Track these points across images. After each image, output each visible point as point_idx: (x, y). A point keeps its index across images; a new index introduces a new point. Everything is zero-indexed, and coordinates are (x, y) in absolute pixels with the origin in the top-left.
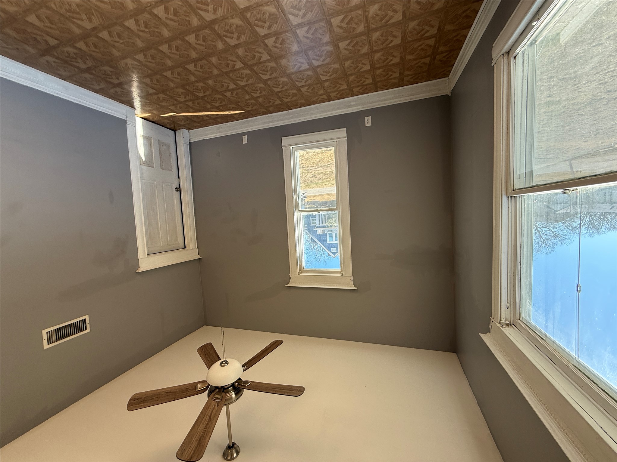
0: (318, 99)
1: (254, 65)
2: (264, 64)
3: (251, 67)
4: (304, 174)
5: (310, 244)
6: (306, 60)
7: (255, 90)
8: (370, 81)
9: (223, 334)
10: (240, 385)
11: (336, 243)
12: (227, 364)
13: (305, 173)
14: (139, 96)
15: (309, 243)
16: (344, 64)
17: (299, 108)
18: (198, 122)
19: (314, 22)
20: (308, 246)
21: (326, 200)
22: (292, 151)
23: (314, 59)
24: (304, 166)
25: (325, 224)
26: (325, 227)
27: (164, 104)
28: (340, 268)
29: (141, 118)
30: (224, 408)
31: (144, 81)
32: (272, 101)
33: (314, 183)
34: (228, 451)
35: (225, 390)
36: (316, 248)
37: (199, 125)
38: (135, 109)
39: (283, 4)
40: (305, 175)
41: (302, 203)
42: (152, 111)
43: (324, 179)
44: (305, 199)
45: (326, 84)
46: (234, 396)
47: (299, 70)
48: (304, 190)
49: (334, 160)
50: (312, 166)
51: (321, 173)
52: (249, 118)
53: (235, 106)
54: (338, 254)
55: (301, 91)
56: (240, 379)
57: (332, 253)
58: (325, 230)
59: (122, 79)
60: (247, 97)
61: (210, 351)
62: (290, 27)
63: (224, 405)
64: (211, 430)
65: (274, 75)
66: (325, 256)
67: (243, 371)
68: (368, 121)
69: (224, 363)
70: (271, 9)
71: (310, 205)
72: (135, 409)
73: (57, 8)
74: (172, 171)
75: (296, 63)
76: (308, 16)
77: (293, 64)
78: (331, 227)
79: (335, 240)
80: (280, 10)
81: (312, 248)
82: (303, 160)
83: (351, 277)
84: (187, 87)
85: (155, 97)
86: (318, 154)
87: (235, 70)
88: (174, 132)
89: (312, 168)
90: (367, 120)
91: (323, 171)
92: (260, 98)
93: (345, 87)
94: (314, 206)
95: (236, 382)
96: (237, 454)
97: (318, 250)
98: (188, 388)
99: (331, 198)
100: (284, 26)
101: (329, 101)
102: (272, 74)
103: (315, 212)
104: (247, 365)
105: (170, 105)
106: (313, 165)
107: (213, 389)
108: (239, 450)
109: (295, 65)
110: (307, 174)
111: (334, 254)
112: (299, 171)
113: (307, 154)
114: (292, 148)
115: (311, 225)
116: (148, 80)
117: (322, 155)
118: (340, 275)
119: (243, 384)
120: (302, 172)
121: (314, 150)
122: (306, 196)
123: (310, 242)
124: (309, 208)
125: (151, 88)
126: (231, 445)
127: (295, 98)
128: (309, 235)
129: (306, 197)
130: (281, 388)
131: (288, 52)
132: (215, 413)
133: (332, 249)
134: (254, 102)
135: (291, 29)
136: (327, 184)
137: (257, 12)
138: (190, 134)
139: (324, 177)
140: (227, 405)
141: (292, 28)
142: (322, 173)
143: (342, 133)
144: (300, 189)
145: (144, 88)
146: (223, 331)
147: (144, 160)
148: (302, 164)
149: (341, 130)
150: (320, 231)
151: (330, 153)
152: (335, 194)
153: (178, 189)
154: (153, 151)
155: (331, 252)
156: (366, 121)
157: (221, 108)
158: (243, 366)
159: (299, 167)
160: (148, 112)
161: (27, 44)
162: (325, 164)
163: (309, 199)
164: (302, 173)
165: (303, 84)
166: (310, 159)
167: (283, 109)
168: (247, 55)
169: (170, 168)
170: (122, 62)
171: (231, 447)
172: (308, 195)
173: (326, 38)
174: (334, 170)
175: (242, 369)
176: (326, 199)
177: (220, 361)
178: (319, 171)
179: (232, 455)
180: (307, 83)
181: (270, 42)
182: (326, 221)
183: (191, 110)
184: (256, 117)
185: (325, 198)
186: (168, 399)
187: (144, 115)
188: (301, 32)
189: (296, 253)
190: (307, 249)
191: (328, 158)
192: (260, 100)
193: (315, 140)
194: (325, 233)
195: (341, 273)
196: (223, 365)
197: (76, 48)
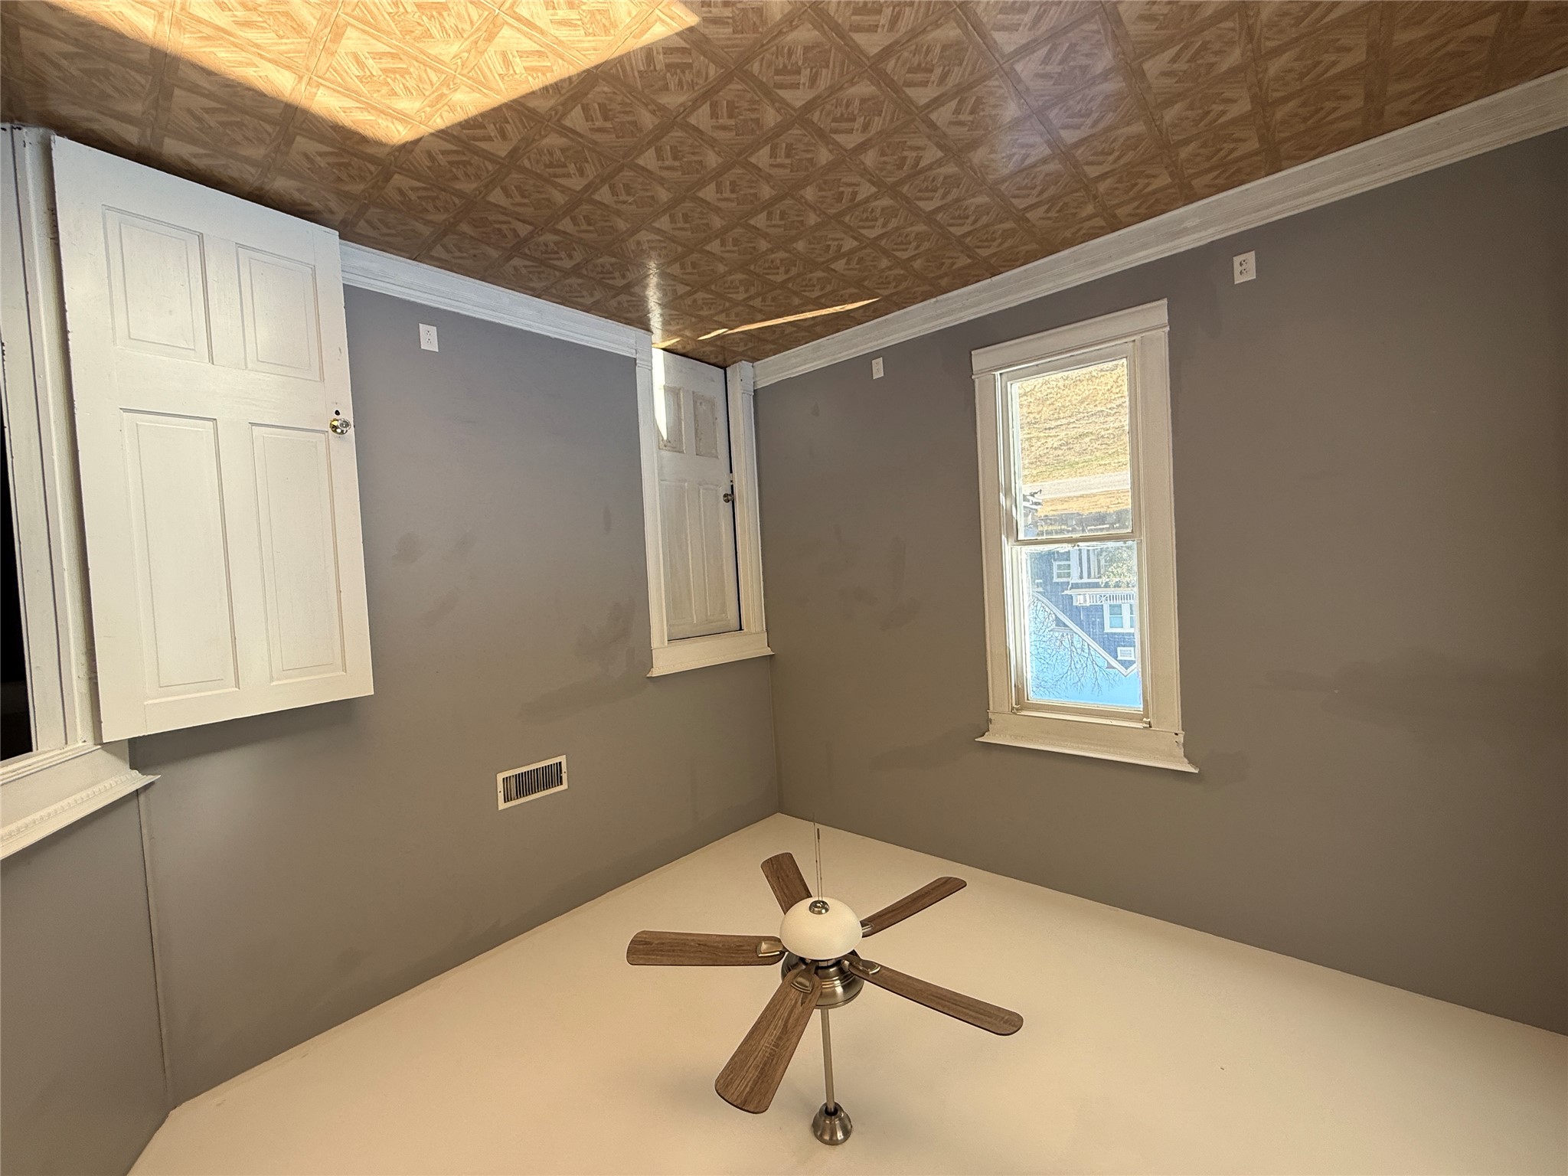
0: (1079, 230)
1: (902, 182)
2: (928, 173)
3: (893, 190)
4: (1034, 440)
5: (1051, 633)
6: (1041, 135)
7: (904, 242)
8: (1254, 145)
9: (819, 838)
10: (854, 967)
11: (1129, 634)
12: (827, 910)
13: (1038, 438)
14: (660, 304)
15: (1047, 630)
16: (1162, 117)
17: (1019, 266)
18: (773, 342)
19: (1066, 30)
20: (1044, 639)
21: (1103, 510)
22: (998, 384)
23: (1066, 127)
24: (1034, 418)
25: (1100, 577)
26: (1096, 585)
27: (704, 313)
28: (1142, 706)
29: (664, 349)
30: (817, 1014)
31: (668, 271)
32: (948, 262)
33: (1066, 462)
34: (825, 1121)
35: (819, 971)
36: (1068, 646)
37: (773, 347)
38: (652, 333)
39: (979, 11)
40: (1039, 444)
41: (1026, 521)
42: (682, 332)
43: (1095, 450)
44: (1036, 510)
45: (1103, 187)
46: (839, 990)
47: (1023, 165)
48: (1035, 484)
49: (1126, 393)
50: (1059, 418)
51: (1086, 435)
52: (888, 314)
53: (856, 291)
54: (1136, 668)
55: (1027, 220)
56: (853, 953)
57: (1119, 661)
58: (1098, 596)
59: (631, 276)
60: (885, 263)
61: (788, 872)
62: (998, 62)
63: (818, 1006)
64: (788, 1054)
65: (955, 193)
66: (1097, 669)
67: (863, 937)
68: (1245, 268)
69: (819, 907)
70: (950, 32)
71: (1051, 524)
72: (641, 962)
73: (532, 165)
74: (717, 457)
75: (1014, 150)
76: (1048, 19)
77: (1004, 155)
78: (1117, 585)
79: (1129, 622)
80: (970, 27)
81: (1057, 644)
82: (1032, 405)
83: (1176, 734)
84: (752, 267)
85: (689, 301)
86: (1078, 382)
87: (858, 205)
88: (723, 371)
89: (1059, 423)
90: (1241, 264)
91: (1091, 428)
92: (915, 260)
93: (1164, 180)
94: (1063, 527)
95: (845, 957)
96: (844, 1135)
97: (1074, 650)
98: (741, 946)
99: (1119, 503)
100: (980, 66)
101: (1112, 232)
102: (948, 192)
103: (1065, 545)
104: (875, 924)
105: (717, 314)
106: (1062, 415)
107: (794, 961)
108: (849, 1127)
109: (1010, 157)
110: (1043, 441)
111: (1127, 664)
112: (1018, 435)
113: (1045, 387)
114: (1001, 374)
115: (1055, 580)
116: (676, 269)
117: (1091, 383)
118: (1140, 725)
119: (861, 968)
120: (1029, 436)
121: (1066, 374)
122: (1040, 501)
123: (1052, 627)
124: (1048, 533)
125: (682, 283)
126: (831, 1107)
127: (1009, 243)
128: (1047, 609)
129: (1039, 504)
130: (958, 1003)
131: (990, 129)
132: (797, 1020)
133: (1119, 649)
134: (902, 272)
135: (1000, 65)
136: (1105, 465)
137: (911, 52)
138: (754, 372)
139: (1096, 446)
140: (824, 1008)
141: (1001, 62)
142: (1091, 433)
143: (1157, 313)
144: (1019, 482)
145: (669, 285)
146: (818, 829)
147: (665, 438)
148: (1029, 413)
149: (1149, 308)
150: (1082, 599)
151: (1115, 377)
152: (1128, 492)
153: (730, 498)
154: (683, 418)
155: (1116, 658)
156: (1237, 268)
157: (823, 301)
158: (863, 924)
159: (1019, 422)
160: (675, 334)
161: (488, 245)
162: (1099, 409)
163: (1051, 508)
164: (1031, 438)
165: (1035, 200)
166: (1053, 400)
167: (976, 276)
168: (885, 163)
169: (714, 451)
170: (631, 240)
171: (832, 1112)
172: (1048, 497)
173: (1105, 59)
174: (1125, 421)
175: (860, 931)
176: (1102, 507)
177: (810, 901)
178: (1081, 430)
179: (833, 1133)
180: (1046, 195)
181: (942, 116)
182: (1102, 571)
183: (760, 316)
184: (905, 307)
185: (1098, 503)
186: (702, 958)
187: (666, 344)
188: (1025, 69)
189: (1008, 656)
190: (1043, 646)
191: (1108, 390)
192: (917, 264)
193: (1066, 347)
194: (1099, 603)
195: (1145, 719)
196: (816, 909)
197: (557, 232)
